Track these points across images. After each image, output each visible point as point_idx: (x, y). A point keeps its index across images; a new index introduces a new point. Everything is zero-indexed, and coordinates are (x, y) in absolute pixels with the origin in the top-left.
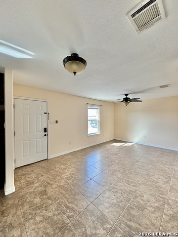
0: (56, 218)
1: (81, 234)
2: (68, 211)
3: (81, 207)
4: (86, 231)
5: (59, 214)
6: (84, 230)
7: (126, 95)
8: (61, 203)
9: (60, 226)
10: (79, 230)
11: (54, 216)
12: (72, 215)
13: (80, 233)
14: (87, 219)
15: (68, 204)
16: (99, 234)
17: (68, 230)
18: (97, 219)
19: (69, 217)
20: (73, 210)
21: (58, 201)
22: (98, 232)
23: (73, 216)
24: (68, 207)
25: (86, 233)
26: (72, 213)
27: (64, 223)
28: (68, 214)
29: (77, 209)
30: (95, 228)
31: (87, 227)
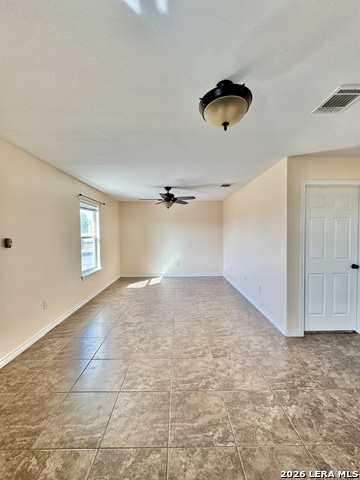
0: (209, 466)
1: (266, 439)
2: (211, 433)
3: (217, 409)
4: (263, 429)
5: (205, 455)
6: (262, 432)
7: (168, 189)
8: (181, 437)
9: (232, 467)
10: (259, 438)
11: (201, 467)
12: (224, 433)
13: (263, 439)
14: (246, 414)
15: (196, 425)
16: (276, 417)
17: (248, 455)
18: (253, 402)
19: (224, 440)
20: (213, 424)
21: (171, 438)
22: (273, 415)
23: (226, 432)
24: (201, 430)
25: (268, 432)
26: (221, 430)
27: (232, 456)
28: (215, 437)
29: (216, 417)
30: (266, 414)
31: (258, 424)
